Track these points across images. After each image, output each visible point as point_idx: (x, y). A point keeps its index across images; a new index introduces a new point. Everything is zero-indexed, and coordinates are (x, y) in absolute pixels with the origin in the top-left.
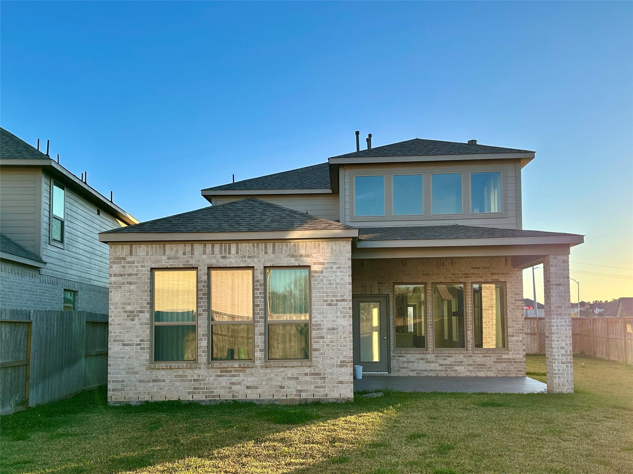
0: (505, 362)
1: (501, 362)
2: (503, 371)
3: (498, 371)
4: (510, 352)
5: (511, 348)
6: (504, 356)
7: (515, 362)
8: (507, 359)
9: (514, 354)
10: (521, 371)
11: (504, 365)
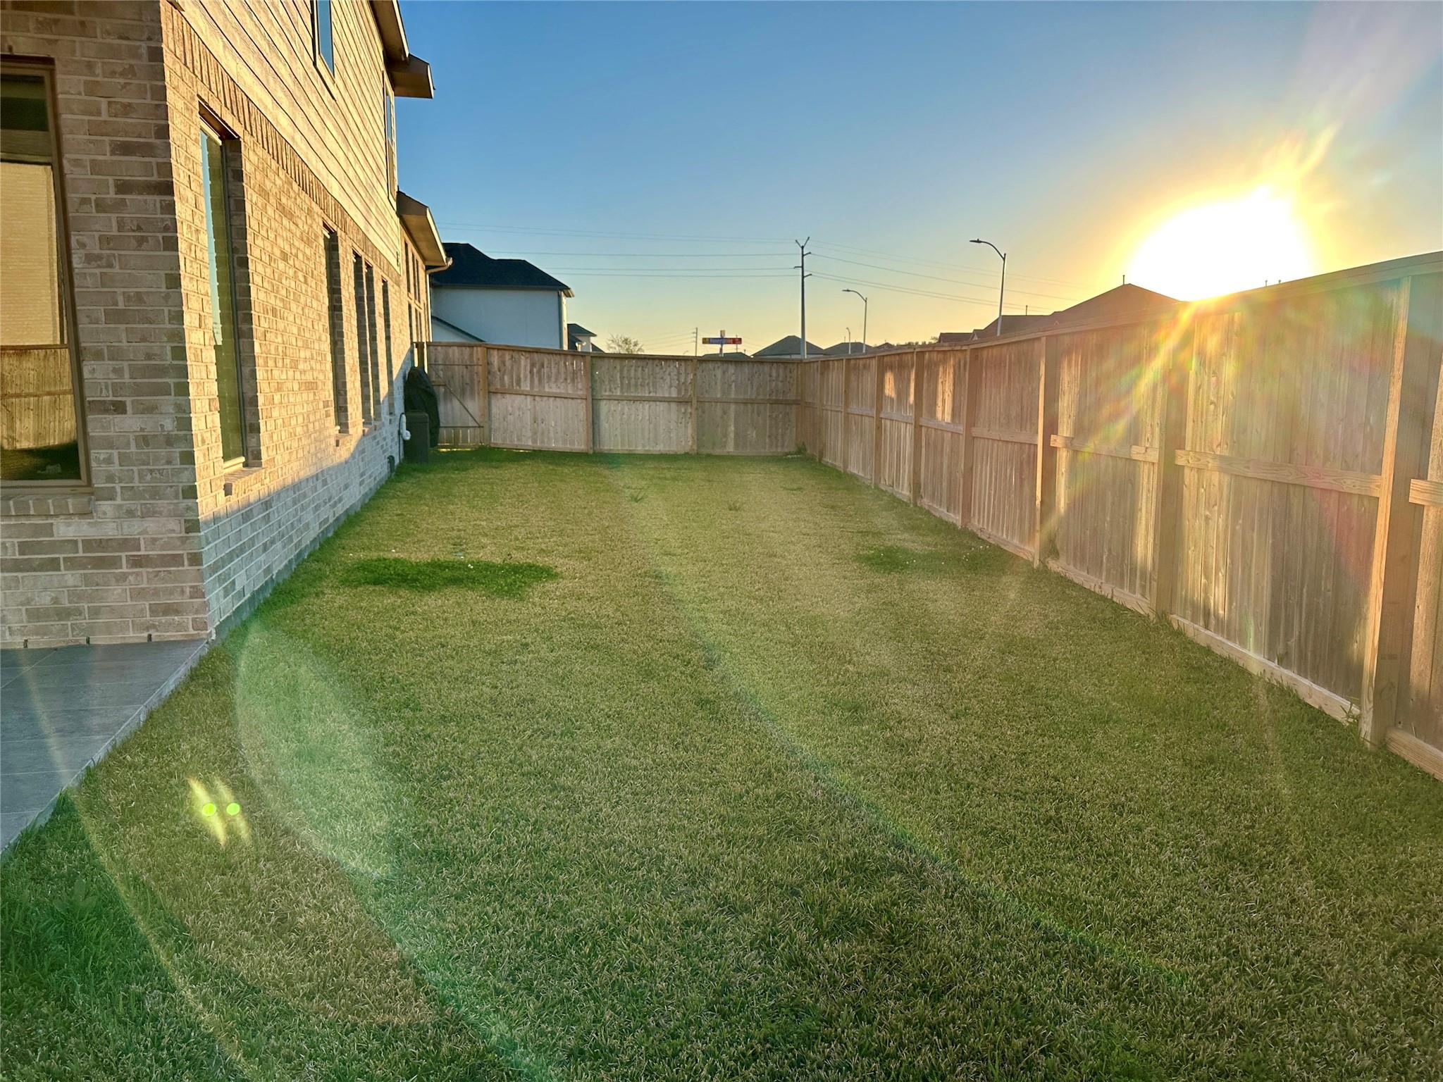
0: (72, 564)
1: (53, 565)
2: (63, 614)
3: (35, 615)
4: (105, 506)
5: (110, 478)
6: (65, 530)
7: (137, 562)
8: (89, 544)
9: (131, 513)
10: (177, 612)
11: (71, 578)
